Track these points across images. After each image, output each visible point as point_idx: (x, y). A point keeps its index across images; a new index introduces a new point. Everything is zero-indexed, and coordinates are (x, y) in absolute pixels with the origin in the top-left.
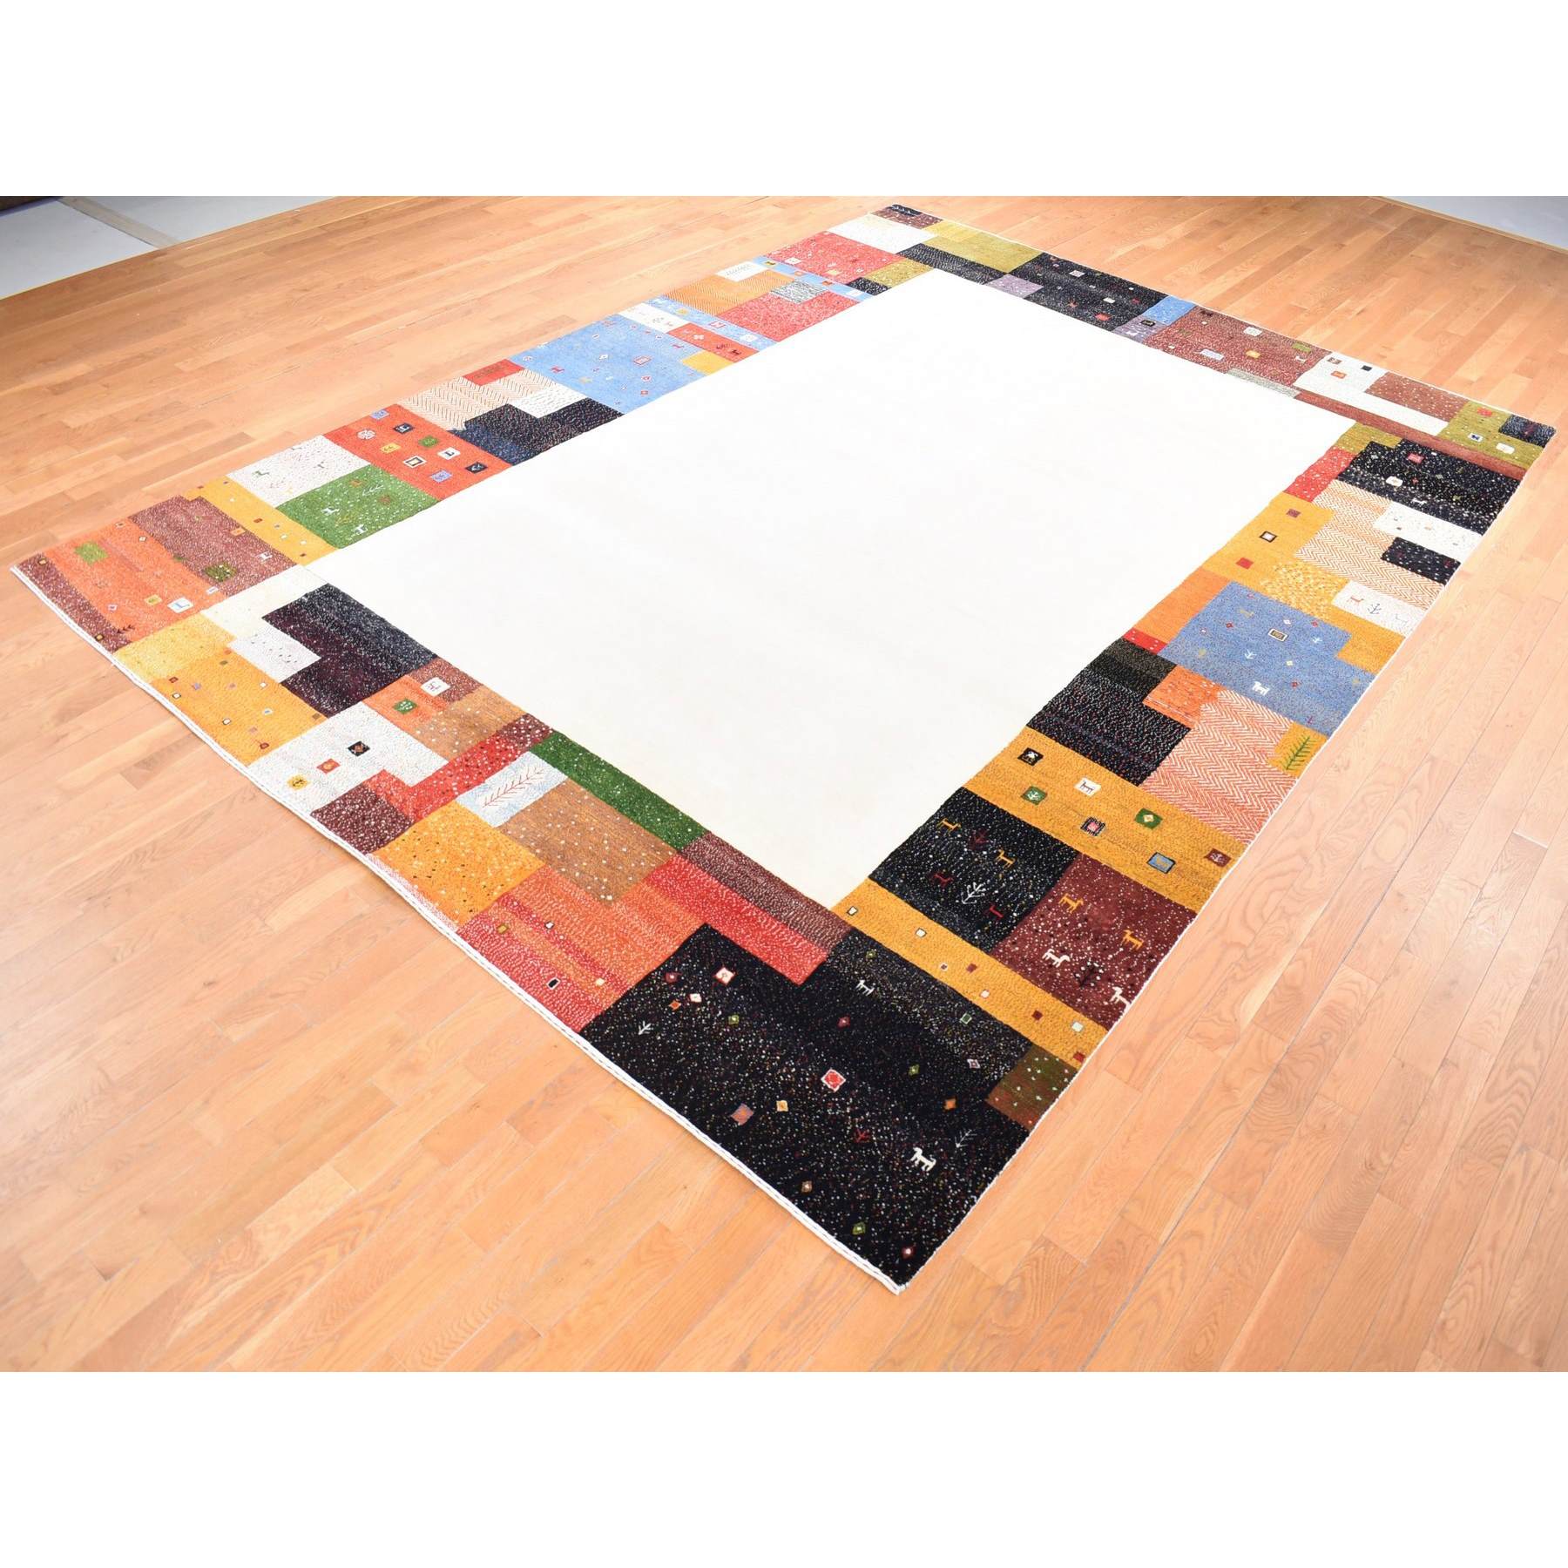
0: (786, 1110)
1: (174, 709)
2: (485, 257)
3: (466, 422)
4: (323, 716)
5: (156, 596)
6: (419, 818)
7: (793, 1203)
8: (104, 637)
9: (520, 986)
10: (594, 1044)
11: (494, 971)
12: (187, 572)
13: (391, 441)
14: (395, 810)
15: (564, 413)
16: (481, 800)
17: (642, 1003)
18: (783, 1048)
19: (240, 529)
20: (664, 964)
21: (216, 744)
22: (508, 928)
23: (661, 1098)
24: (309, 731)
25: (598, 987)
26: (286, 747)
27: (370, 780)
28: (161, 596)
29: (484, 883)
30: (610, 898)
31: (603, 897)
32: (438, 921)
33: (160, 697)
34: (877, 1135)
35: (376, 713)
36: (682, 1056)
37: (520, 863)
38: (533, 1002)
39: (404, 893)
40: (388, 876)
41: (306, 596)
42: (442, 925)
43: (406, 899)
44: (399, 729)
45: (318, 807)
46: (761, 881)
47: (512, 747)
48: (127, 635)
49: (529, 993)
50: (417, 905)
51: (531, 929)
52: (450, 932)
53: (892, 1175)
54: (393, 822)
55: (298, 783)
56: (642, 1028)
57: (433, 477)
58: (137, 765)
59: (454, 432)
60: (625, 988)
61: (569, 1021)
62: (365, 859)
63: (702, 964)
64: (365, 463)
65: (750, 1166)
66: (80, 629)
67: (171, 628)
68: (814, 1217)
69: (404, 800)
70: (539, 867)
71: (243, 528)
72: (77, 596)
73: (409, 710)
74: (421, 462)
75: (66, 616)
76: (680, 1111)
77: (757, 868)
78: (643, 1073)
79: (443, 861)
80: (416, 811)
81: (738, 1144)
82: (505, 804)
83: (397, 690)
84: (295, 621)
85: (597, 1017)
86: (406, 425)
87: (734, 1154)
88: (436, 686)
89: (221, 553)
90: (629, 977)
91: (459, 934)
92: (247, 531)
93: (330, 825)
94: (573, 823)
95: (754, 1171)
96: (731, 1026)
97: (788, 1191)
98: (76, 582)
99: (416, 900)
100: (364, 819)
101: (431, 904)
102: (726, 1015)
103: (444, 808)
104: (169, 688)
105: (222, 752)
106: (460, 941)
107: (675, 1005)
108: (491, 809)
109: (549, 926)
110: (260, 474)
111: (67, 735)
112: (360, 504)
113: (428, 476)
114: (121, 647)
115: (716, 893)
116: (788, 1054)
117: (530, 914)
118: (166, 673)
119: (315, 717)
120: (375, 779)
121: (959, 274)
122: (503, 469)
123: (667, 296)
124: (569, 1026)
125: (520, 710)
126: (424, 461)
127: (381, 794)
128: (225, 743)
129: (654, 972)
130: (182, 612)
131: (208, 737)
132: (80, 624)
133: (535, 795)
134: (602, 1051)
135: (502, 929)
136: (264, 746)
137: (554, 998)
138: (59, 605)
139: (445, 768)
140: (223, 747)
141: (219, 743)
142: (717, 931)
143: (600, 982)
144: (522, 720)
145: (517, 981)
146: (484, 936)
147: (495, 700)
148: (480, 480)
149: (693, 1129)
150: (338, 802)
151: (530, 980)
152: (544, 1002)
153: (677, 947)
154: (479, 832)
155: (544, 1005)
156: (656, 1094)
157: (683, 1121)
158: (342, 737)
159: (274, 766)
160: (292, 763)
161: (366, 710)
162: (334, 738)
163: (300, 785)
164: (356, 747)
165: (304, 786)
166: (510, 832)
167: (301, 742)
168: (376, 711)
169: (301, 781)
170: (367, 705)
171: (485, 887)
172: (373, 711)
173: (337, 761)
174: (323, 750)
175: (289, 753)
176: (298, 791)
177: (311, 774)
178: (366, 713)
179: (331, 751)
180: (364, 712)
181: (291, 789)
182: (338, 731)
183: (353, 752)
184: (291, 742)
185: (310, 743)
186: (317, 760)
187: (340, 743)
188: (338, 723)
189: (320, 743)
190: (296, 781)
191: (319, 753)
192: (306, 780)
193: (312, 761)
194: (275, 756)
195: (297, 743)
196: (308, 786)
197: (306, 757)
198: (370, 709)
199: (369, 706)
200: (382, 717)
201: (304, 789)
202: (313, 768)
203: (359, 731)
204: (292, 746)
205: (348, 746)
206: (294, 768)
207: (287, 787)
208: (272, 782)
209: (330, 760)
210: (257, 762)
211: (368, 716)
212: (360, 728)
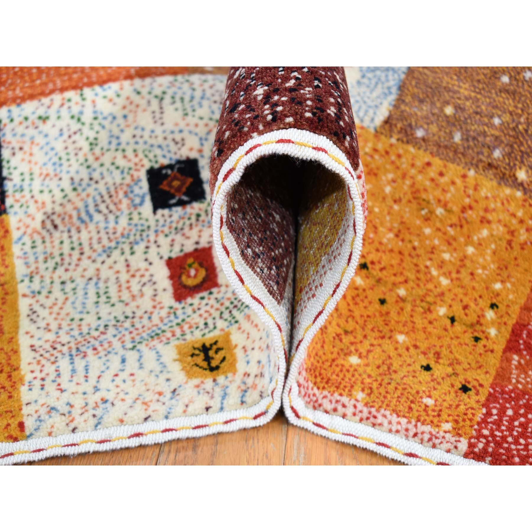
158: (102, 207)
159: (93, 381)
160: (117, 344)
161: (41, 112)
162: (92, 227)
163: (221, 355)
164: (164, 186)
165: (231, 348)
166: (420, 133)
167: (48, 303)
168: (63, 90)
169: (205, 349)
170: (23, 99)
171: (453, 320)
172: (57, 98)
173: (189, 247)
174: (121, 266)
175: (65, 339)
176: (241, 367)
177: (196, 319)
178: (52, 113)
179: (140, 248)
180: (44, 119)
181: (221, 379)
182: (69, 208)
183: (182, 203)
184: (25, 324)
185: (69, 287)
186: (148, 291)
187: (123, 221)
188: (39, 198)
189: (85, 262)
190: (200, 359)
191: (124, 277)
192: (210, 337)
193: (146, 303)
194: (50, 369)
195: (43, 313)
196: (237, 338)
197: (118, 311)
198: (46, 101)
199: (32, 97)
200: (97, 88)
201: (239, 353)
202: (172, 311)
203: (107, 159)
204: (43, 324)
205: (148, 205)
206: (142, 347)
207: (209, 383)
208: (154, 406)
209: (170, 263)
210: (25, 410)
211: (64, 112)
212: (97, 151)
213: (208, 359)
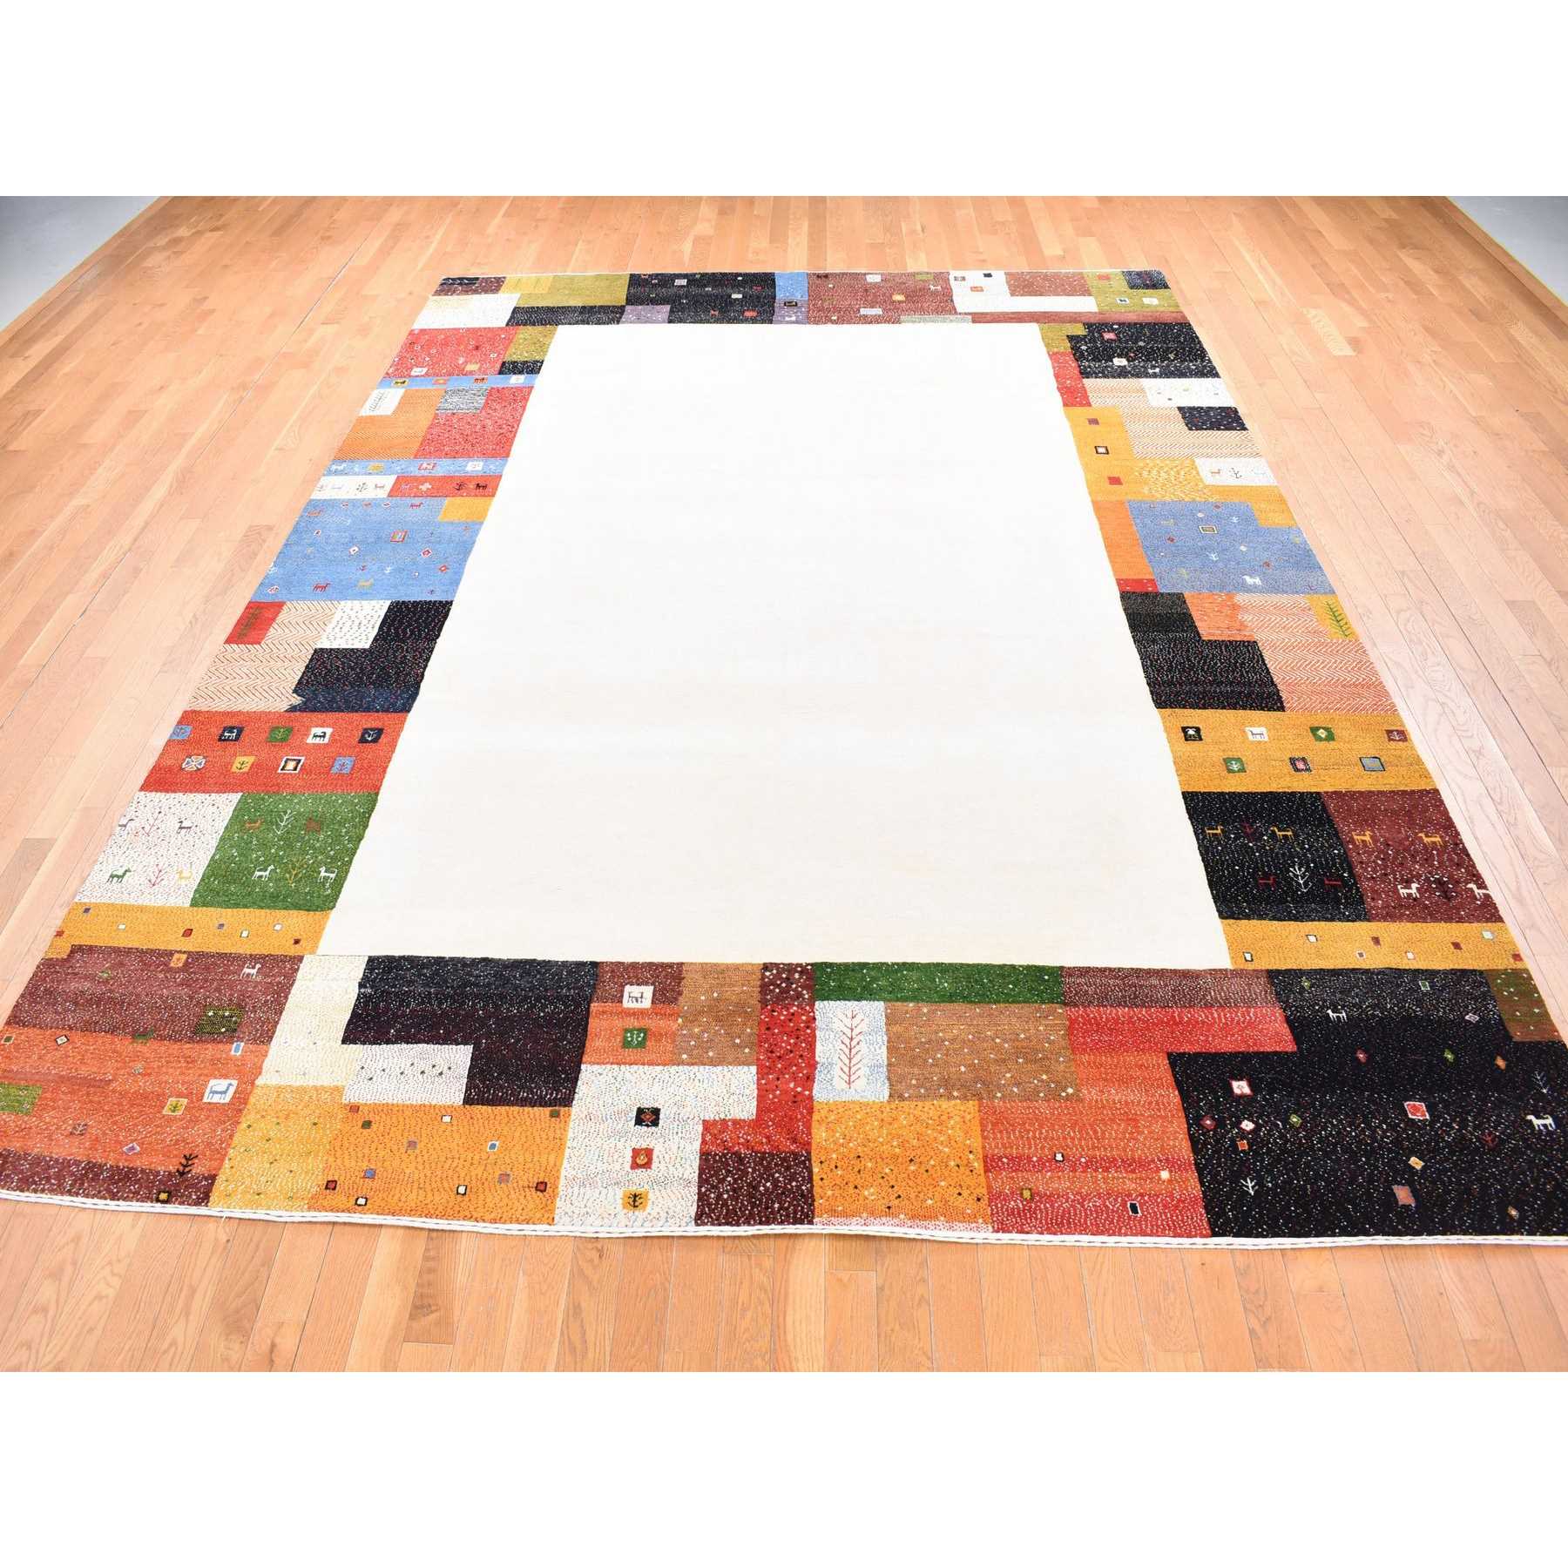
0: (1423, 1164)
1: (379, 1220)
2: (79, 501)
3: (295, 691)
4: (563, 1110)
5: (172, 1100)
6: (807, 1145)
7: (1522, 1234)
8: (169, 1193)
9: (1110, 1235)
10: (1236, 1235)
11: (1070, 1239)
12: (176, 1046)
13: (235, 755)
14: (771, 1154)
15: (389, 629)
16: (839, 1084)
17: (1219, 1165)
18: (1355, 1114)
19: (176, 956)
20: (1187, 1117)
21: (482, 1224)
22: (1030, 1189)
23: (1341, 1235)
24: (570, 1134)
25: (1170, 1181)
26: (566, 1171)
27: (704, 1142)
28: (180, 1095)
29: (952, 1163)
30: (1070, 1091)
31: (1064, 1094)
32: (962, 1234)
33: (343, 1217)
34: (1496, 1129)
35: (615, 1066)
36: (1305, 1185)
37: (957, 1119)
38: (1138, 1241)
39: (899, 1232)
40: (865, 1228)
41: (361, 985)
42: (972, 1234)
43: (908, 1236)
44: (661, 1068)
45: (693, 1210)
46: (1154, 981)
47: (795, 1008)
48: (198, 1169)
49: (1126, 1235)
50: (926, 1234)
51: (1049, 1174)
52: (986, 1235)
53: (1542, 1151)
54: (788, 1168)
55: (635, 1200)
56: (1247, 1187)
57: (334, 770)
58: (412, 1317)
59: (293, 709)
60: (1190, 1165)
61: (1190, 1231)
62: (816, 1228)
63: (1213, 1091)
64: (235, 797)
65: (1465, 1233)
66: (121, 1203)
67: (244, 1125)
68: (1547, 1232)
69: (768, 1138)
70: (976, 1109)
71: (180, 952)
72: (66, 1164)
73: (644, 1038)
74: (300, 761)
75: (80, 1199)
76: (1367, 1233)
77: (1138, 972)
78: (1302, 1227)
79: (887, 1171)
80: (794, 1141)
81: (1436, 1223)
82: (864, 1071)
83: (601, 1024)
84: (387, 1022)
85: (1206, 1208)
86: (231, 729)
87: (1444, 1234)
88: (639, 996)
89: (191, 998)
90: (1180, 1150)
91: (997, 1231)
92: (189, 953)
93: (731, 1219)
94: (947, 1043)
95: (1471, 1234)
96: (1300, 1127)
97: (1508, 1228)
98: (37, 1148)
99: (918, 1231)
100: (755, 1188)
101: (937, 1223)
102: (1286, 1121)
103: (816, 1117)
104: (338, 1198)
105: (501, 1229)
106: (1005, 1238)
107: (1243, 1145)
108: (860, 1084)
109: (1059, 1157)
110: (118, 877)
111: (273, 1346)
112: (290, 846)
113: (328, 773)
114: (210, 1191)
115: (1139, 1019)
116: (1365, 1117)
117: (1029, 1159)
118: (314, 1183)
119: (555, 1115)
120: (708, 1138)
121: (583, 322)
122: (403, 722)
123: (339, 459)
124: (1195, 1236)
125: (753, 965)
126: (303, 759)
127: (736, 1148)
128: (493, 1216)
129: (1189, 1130)
130: (233, 1097)
131: (461, 1222)
132: (114, 1197)
133: (880, 1041)
134: (1248, 1235)
135: (1027, 1194)
136: (541, 1187)
137: (1151, 1222)
138: (52, 1191)
139: (762, 1073)
140: (494, 1221)
141: (484, 1221)
142: (1185, 1053)
143: (1165, 1175)
144: (768, 974)
145: (1102, 1233)
146: (1019, 1213)
147: (717, 973)
148: (393, 746)
149: (1394, 1240)
150: (703, 1190)
151: (1112, 1222)
152: (1149, 1231)
153: (1177, 1093)
154: (880, 1116)
155: (1151, 1235)
156: (1334, 1235)
157: (1380, 1240)
158: (613, 1117)
159: (585, 1201)
160: (600, 1184)
161: (600, 1071)
162: (606, 1124)
163: (640, 1201)
164: (642, 1117)
165: (647, 1199)
166: (906, 1095)
167: (577, 1154)
168: (612, 1064)
169: (635, 1196)
170: (594, 1064)
171: (958, 1166)
172: (609, 1066)
173: (644, 1146)
174: (612, 1145)
175: (580, 1175)
176: (648, 1209)
177: (636, 1180)
178: (605, 1073)
179: (623, 1140)
180: (600, 1074)
181: (637, 1213)
182: (599, 1113)
183: (647, 1126)
184: (565, 1162)
185: (588, 1148)
186: (620, 1160)
187: (620, 1126)
188: (589, 1105)
189: (598, 1139)
190: (631, 1201)
191: (612, 1150)
192: (639, 1190)
193: (618, 1167)
194: (570, 1190)
195: (574, 1158)
196: (651, 1196)
197: (605, 1166)
198: (604, 1067)
199: (598, 1064)
200: (628, 1067)
201: (650, 1202)
202: (628, 1173)
203: (622, 1098)
204: (572, 1165)
205: (633, 1122)
206: (609, 1188)
207: (631, 1214)
208: (606, 1220)
209: (634, 1150)
210: (557, 1211)
211: (610, 1075)
212: (619, 1093)
213: (635, 1201)
